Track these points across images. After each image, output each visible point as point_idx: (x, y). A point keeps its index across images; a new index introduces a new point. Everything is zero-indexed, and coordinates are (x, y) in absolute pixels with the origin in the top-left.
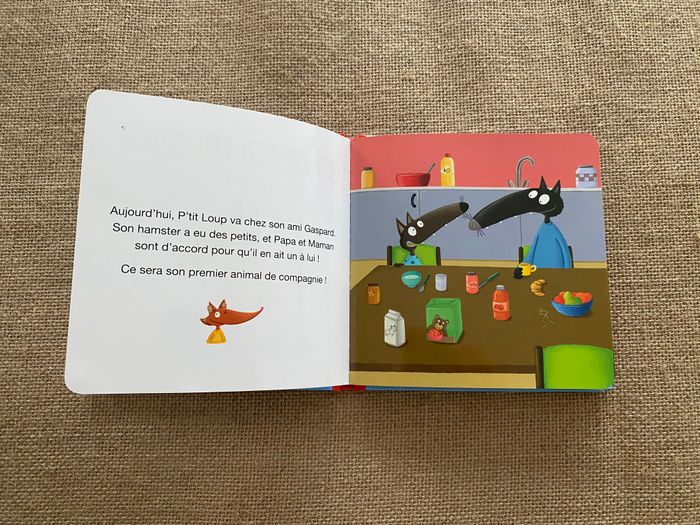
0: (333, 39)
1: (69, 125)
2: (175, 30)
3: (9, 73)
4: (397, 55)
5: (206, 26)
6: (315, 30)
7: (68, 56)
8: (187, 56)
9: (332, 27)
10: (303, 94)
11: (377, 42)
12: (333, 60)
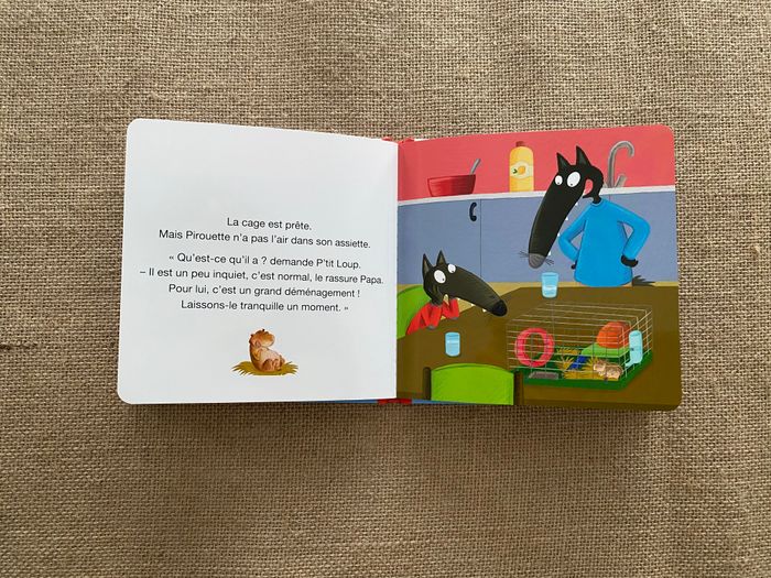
0: (382, 33)
1: (101, 123)
2: (212, 20)
3: (32, 64)
4: (450, 52)
5: (246, 15)
6: (363, 22)
7: (97, 47)
8: (225, 49)
9: (381, 19)
10: (350, 93)
11: (428, 37)
12: (383, 56)
